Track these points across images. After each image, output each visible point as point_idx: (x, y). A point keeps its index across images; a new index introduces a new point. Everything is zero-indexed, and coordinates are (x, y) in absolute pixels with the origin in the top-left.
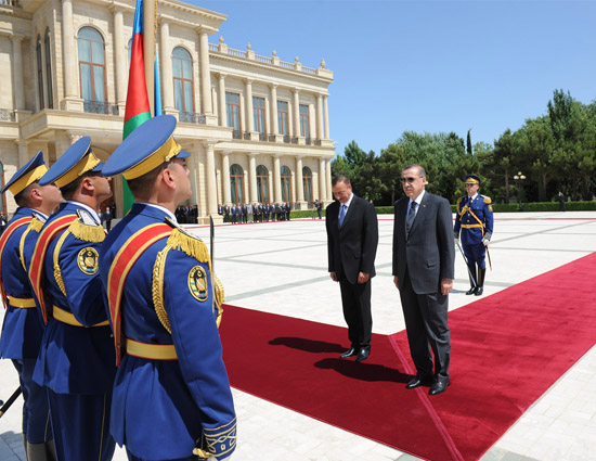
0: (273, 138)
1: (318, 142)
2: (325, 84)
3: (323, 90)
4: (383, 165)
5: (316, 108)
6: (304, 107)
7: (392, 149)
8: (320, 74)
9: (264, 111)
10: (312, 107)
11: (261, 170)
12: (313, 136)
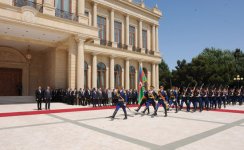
0: (126, 47)
1: (152, 53)
2: (157, 18)
5: (151, 32)
6: (145, 31)
8: (155, 11)
9: (120, 31)
10: (149, 32)
11: (117, 69)
12: (149, 48)
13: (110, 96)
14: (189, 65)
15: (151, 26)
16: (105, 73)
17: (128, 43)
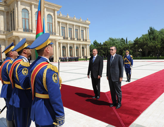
1: (86, 40)
2: (88, 24)
3: (87, 26)
4: (104, 47)
5: (86, 31)
6: (82, 31)
7: (106, 42)
8: (87, 22)
9: (72, 32)
10: (84, 31)
11: (71, 48)
12: (85, 38)
13: (67, 59)
14: (102, 45)
15: (86, 28)
16: (65, 50)
17: (75, 37)
